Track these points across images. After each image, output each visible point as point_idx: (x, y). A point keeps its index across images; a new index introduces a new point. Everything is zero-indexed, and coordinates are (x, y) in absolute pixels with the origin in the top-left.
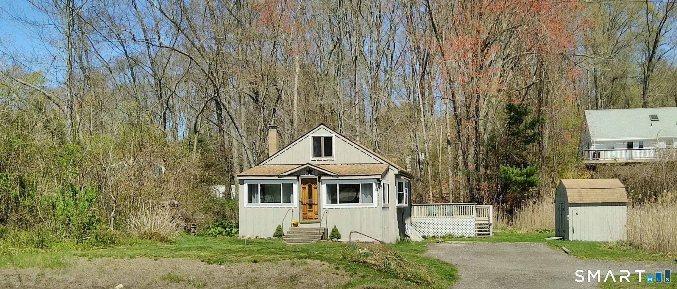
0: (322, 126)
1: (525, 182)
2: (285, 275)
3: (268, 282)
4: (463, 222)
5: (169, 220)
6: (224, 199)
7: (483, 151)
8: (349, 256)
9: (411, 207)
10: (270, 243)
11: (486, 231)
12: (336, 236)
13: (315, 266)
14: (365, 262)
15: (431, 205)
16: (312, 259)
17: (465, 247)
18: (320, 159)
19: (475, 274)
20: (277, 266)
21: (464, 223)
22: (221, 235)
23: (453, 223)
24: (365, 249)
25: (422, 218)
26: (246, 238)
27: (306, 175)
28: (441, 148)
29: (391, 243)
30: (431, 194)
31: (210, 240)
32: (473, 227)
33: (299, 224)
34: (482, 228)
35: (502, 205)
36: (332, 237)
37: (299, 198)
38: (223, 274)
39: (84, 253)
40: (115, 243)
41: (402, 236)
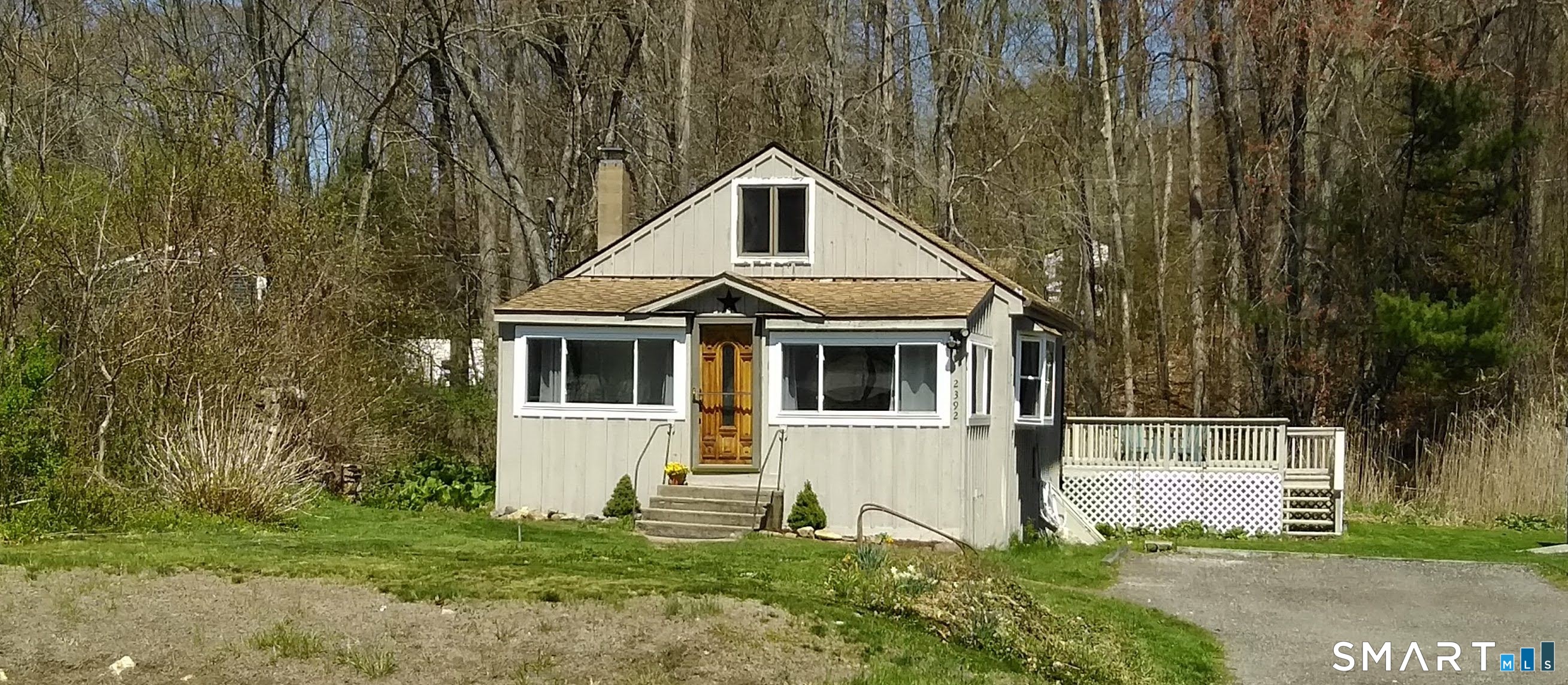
0: (773, 151)
1: (1463, 351)
2: (648, 648)
3: (592, 668)
4: (1239, 482)
5: (279, 451)
6: (448, 383)
7: (1315, 239)
8: (857, 590)
9: (1062, 429)
10: (593, 534)
11: (1319, 516)
12: (811, 518)
13: (746, 622)
14: (909, 613)
15: (1132, 423)
16: (735, 595)
17: (1246, 570)
18: (763, 262)
19: (1283, 664)
20: (620, 616)
21: (1244, 487)
22: (436, 503)
23: (1207, 486)
24: (911, 568)
25: (1099, 467)
26: (517, 516)
27: (716, 313)
28: (1164, 228)
29: (992, 548)
30: (1129, 385)
31: (404, 519)
32: (1276, 501)
33: (689, 476)
34: (1307, 505)
35: (1377, 429)
36: (797, 521)
37: (693, 389)
38: (450, 637)
39: (13, 551)
40: (110, 523)
41: (1031, 526)
